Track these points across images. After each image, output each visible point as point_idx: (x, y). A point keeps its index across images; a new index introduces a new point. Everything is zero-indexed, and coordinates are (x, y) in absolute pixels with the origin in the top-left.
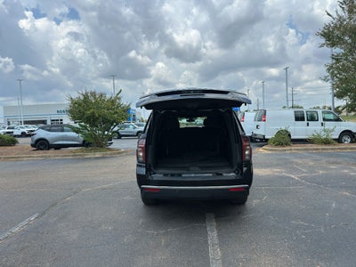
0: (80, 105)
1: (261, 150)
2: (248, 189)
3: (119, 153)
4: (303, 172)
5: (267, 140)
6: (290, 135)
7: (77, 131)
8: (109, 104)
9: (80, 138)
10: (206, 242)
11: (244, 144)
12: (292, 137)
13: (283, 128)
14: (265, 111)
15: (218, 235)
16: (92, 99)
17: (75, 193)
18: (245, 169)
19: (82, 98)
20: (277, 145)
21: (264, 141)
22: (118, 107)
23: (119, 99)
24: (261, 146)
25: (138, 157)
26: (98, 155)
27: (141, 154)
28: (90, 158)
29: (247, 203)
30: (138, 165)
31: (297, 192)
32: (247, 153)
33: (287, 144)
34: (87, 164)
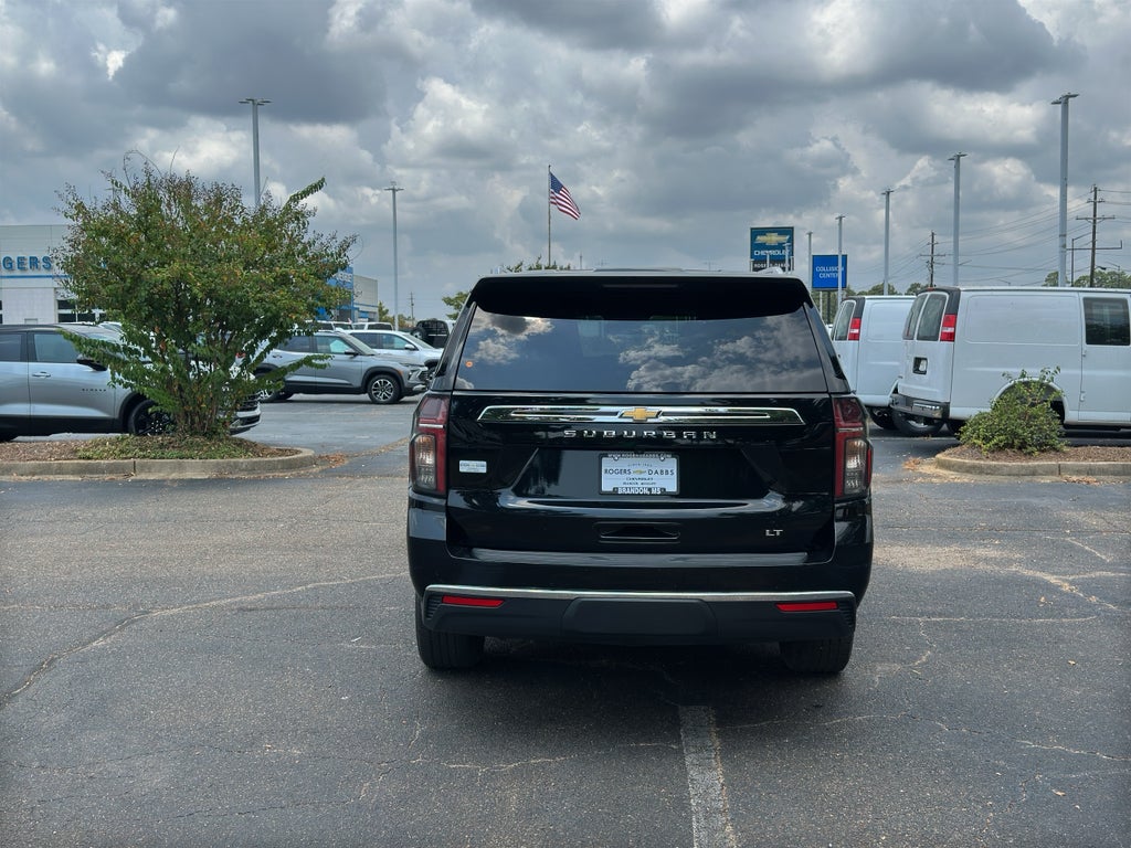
0: (120, 239)
1: (928, 467)
2: (850, 607)
3: (290, 466)
4: (1101, 565)
5: (957, 425)
6: (1058, 407)
7: (97, 357)
8: (253, 236)
9: (111, 388)
10: (682, 804)
11: (844, 428)
12: (1072, 416)
13: (1034, 375)
14: (955, 296)
15: (729, 784)
16: (172, 212)
17: (124, 623)
18: (840, 528)
19: (128, 206)
20: (999, 448)
21: (944, 428)
22: (290, 255)
23: (299, 216)
24: (932, 451)
25: (414, 472)
26: (195, 469)
27: (429, 460)
28: (158, 485)
29: (847, 671)
30: (414, 504)
31: (1060, 640)
32: (852, 464)
33: (1045, 447)
34: (152, 507)
